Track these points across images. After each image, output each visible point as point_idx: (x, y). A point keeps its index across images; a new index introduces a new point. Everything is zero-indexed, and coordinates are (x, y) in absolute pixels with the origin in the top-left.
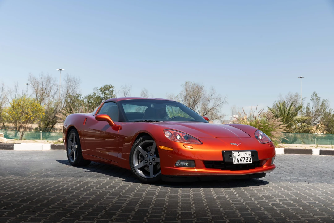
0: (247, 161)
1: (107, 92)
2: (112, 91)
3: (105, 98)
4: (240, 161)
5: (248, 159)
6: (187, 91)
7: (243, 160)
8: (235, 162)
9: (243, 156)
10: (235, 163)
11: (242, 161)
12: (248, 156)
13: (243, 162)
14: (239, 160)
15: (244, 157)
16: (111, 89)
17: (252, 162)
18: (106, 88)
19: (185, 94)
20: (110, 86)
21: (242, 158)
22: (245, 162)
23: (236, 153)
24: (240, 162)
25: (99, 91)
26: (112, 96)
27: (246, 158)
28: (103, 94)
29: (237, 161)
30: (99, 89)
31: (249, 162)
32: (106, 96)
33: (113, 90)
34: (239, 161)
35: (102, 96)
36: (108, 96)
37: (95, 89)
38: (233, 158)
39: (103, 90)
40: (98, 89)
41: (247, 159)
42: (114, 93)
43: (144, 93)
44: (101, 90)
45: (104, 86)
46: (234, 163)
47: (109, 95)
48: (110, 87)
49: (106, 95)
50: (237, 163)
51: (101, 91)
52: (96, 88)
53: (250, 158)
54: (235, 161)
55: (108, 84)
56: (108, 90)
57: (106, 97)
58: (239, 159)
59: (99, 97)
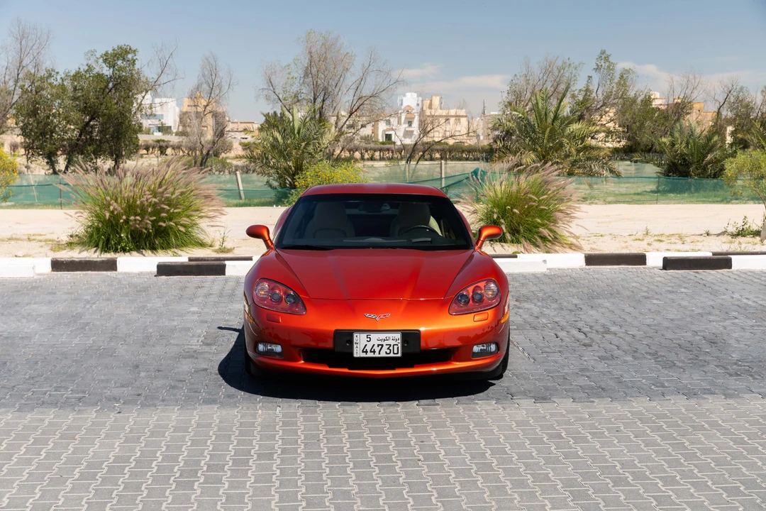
0: (386, 353)
1: (119, 62)
2: (133, 61)
3: (115, 77)
4: (371, 351)
5: (391, 348)
7: (377, 349)
8: (358, 353)
9: (380, 343)
10: (358, 356)
11: (374, 352)
12: (392, 343)
13: (377, 355)
14: (369, 351)
15: (382, 345)
16: (130, 56)
17: (399, 355)
18: (119, 54)
20: (128, 49)
21: (376, 346)
22: (383, 354)
23: (363, 336)
24: (370, 355)
25: (101, 60)
26: (134, 72)
27: (385, 348)
28: (112, 70)
29: (363, 352)
30: (102, 57)
31: (392, 355)
32: (118, 73)
33: (135, 58)
34: (366, 352)
35: (107, 72)
36: (124, 74)
37: (89, 55)
38: (355, 346)
39: (110, 59)
40: (99, 56)
41: (388, 349)
42: (137, 66)
43: (209, 64)
44: (106, 59)
45: (114, 50)
46: (355, 355)
47: (125, 70)
48: (127, 52)
49: (119, 70)
50: (364, 355)
51: (105, 61)
52: (93, 52)
53: (396, 347)
54: (358, 351)
56: (124, 59)
57: (120, 77)
58: (368, 348)
59: (99, 77)
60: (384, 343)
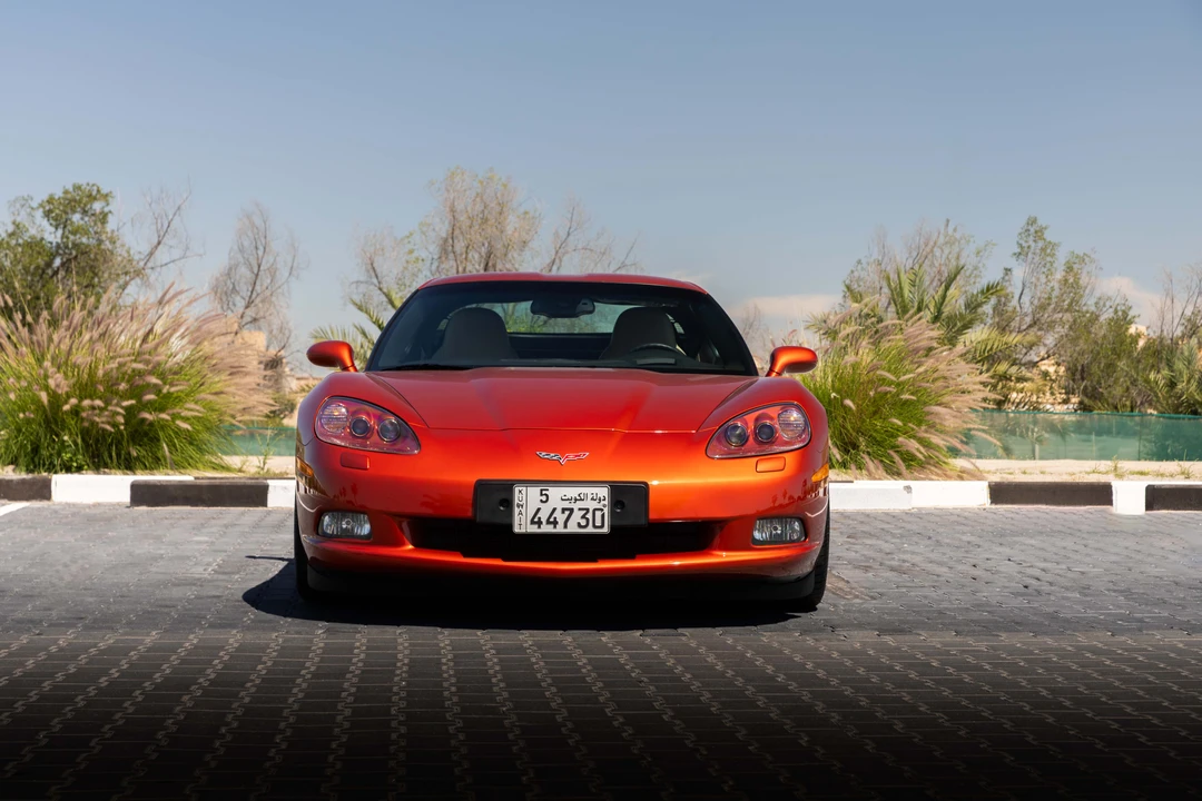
0: (579, 525)
1: (76, 218)
2: (103, 218)
3: (67, 247)
4: (548, 522)
5: (590, 516)
6: (453, 211)
7: (561, 518)
8: (522, 525)
9: (566, 505)
10: (523, 531)
11: (555, 523)
12: (592, 505)
13: (560, 529)
14: (544, 520)
15: (571, 510)
16: (97, 206)
17: (606, 530)
18: (75, 201)
19: (443, 229)
20: (94, 193)
21: (558, 512)
22: (573, 528)
23: (534, 492)
24: (547, 529)
25: (39, 214)
26: (104, 237)
27: (577, 516)
28: (60, 232)
29: (533, 522)
30: (41, 205)
31: (590, 530)
32: (72, 237)
33: (106, 210)
34: (539, 523)
35: (52, 236)
36: (84, 240)
37: (18, 205)
38: (516, 510)
39: (60, 210)
40: (35, 205)
41: (583, 517)
42: (111, 225)
43: (253, 225)
44: (50, 211)
45: (66, 192)
46: (516, 530)
47: (86, 233)
48: (92, 198)
49: (74, 233)
50: (533, 529)
51: (47, 214)
52: (25, 201)
53: (598, 514)
54: (523, 522)
55: (82, 181)
56: (85, 212)
57: (75, 245)
58: (544, 516)
59: (35, 246)
60: (575, 506)
